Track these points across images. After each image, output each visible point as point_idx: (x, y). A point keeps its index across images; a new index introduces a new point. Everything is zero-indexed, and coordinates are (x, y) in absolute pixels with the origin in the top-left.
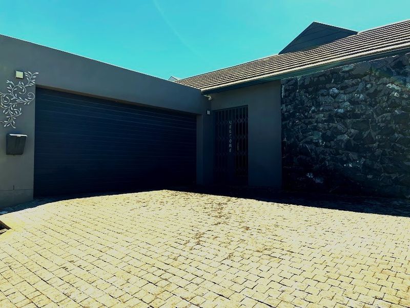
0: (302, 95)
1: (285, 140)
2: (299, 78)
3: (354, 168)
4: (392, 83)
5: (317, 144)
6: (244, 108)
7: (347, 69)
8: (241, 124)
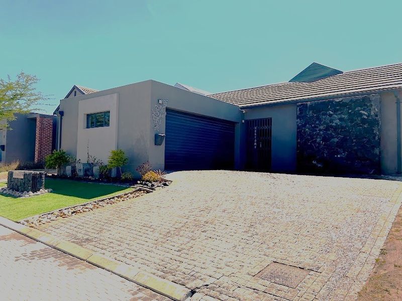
0: (310, 113)
1: (299, 141)
2: (309, 103)
3: (341, 157)
4: (363, 110)
5: (319, 143)
6: (269, 120)
7: (338, 101)
8: (266, 129)
